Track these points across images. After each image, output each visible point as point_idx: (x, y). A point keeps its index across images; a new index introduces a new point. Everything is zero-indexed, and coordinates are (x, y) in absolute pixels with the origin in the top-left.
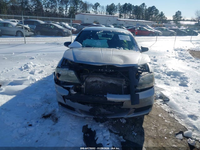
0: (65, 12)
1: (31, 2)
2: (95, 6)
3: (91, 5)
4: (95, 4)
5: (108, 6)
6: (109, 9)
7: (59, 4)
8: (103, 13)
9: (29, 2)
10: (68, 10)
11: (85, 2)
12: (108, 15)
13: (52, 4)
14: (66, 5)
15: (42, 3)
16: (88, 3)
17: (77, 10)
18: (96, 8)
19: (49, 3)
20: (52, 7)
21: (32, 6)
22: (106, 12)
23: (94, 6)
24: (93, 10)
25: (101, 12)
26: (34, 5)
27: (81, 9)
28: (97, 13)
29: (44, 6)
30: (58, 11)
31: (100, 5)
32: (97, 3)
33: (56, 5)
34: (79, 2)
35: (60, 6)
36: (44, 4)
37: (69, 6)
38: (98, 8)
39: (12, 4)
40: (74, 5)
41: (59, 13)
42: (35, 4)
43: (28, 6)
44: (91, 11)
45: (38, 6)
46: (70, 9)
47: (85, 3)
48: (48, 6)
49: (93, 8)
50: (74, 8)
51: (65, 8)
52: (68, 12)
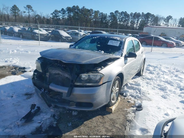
0: (136, 25)
1: (109, 17)
2: (167, 18)
3: (162, 18)
4: (168, 17)
5: (181, 19)
6: (182, 21)
7: (131, 18)
8: (174, 26)
9: (107, 17)
10: (138, 24)
11: (157, 15)
12: (181, 28)
13: (125, 18)
14: (138, 19)
15: (118, 18)
16: (159, 17)
17: (147, 23)
18: (168, 21)
19: (123, 17)
20: (125, 21)
21: (109, 21)
22: (178, 25)
23: (165, 19)
24: (165, 23)
25: (172, 24)
26: (110, 20)
27: (151, 22)
28: (168, 26)
29: (118, 20)
30: (129, 24)
31: (173, 18)
32: (170, 16)
33: (129, 20)
34: (151, 16)
35: (132, 20)
36: (118, 19)
37: (140, 20)
38: (170, 21)
39: (94, 20)
40: (146, 19)
41: (130, 26)
42: (112, 19)
43: (106, 20)
44: (162, 23)
45: (114, 20)
46: (140, 22)
47: (157, 17)
48: (122, 20)
49: (164, 21)
50: (144, 21)
51: (136, 21)
52: (138, 25)
